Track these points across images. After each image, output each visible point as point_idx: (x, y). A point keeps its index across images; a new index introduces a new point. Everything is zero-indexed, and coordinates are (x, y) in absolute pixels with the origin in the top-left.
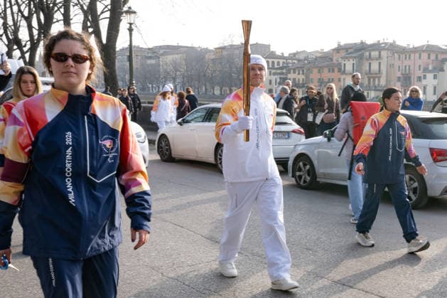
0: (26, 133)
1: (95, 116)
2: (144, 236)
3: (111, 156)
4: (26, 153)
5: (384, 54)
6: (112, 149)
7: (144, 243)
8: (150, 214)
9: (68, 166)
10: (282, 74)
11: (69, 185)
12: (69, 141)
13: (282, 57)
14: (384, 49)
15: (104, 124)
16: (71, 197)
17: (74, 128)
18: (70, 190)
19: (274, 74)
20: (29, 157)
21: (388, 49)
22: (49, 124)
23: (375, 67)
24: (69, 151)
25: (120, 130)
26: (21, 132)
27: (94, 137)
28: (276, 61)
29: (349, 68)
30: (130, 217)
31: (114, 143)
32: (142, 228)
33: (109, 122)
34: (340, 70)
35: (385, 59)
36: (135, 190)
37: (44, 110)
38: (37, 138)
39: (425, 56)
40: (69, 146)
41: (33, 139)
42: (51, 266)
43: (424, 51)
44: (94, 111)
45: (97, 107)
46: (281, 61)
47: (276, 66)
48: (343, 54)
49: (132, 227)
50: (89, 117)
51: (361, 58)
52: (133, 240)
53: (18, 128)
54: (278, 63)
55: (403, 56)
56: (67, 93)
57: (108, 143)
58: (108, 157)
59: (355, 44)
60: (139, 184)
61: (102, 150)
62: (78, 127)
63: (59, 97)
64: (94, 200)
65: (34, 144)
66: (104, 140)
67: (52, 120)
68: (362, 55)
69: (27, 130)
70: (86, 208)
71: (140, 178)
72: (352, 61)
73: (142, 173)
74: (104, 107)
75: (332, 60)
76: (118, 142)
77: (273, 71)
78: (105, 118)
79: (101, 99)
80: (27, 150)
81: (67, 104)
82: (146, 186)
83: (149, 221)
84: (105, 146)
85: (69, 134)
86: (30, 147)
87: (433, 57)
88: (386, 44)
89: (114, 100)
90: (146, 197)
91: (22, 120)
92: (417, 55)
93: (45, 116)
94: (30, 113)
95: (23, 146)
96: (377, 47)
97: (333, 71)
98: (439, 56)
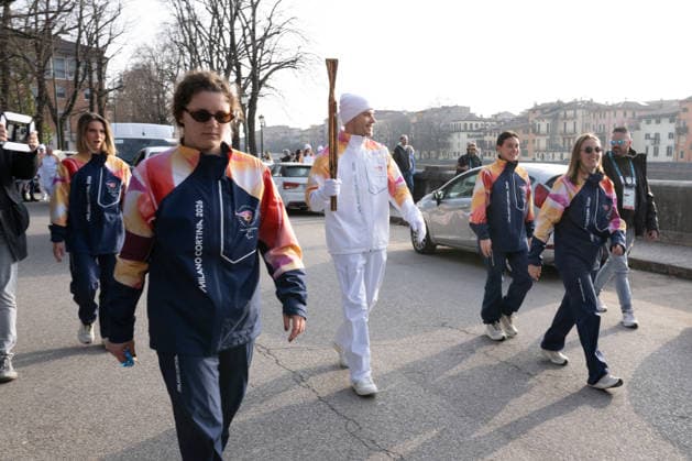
0: (148, 199)
1: (230, 180)
2: (298, 323)
3: (249, 231)
4: (150, 225)
5: (579, 112)
6: (251, 222)
7: (299, 332)
8: (306, 296)
9: (199, 243)
10: (480, 136)
11: (199, 266)
12: (200, 213)
13: (481, 119)
14: (579, 108)
15: (241, 191)
16: (202, 281)
17: (206, 196)
18: (200, 272)
19: (472, 137)
20: (153, 230)
21: (584, 108)
22: (175, 189)
23: (570, 127)
24: (200, 225)
25: (260, 198)
26: (142, 199)
27: (230, 208)
28: (474, 123)
29: (543, 128)
30: (282, 301)
31: (254, 213)
32: (296, 314)
33: (248, 188)
34: (534, 131)
35: (580, 118)
36: (286, 268)
37: (170, 172)
38: (161, 207)
39: (620, 114)
40: (199, 218)
41: (156, 208)
42: (177, 367)
43: (619, 109)
44: (230, 175)
45: (233, 170)
46: (479, 123)
47: (474, 129)
48: (538, 113)
49: (284, 312)
50: (223, 181)
51: (555, 118)
52: (286, 329)
53: (139, 193)
54: (477, 126)
55: (598, 115)
56: (198, 152)
57: (246, 215)
58: (245, 233)
59: (552, 104)
60: (290, 261)
61: (239, 223)
62: (210, 194)
63: (189, 157)
64: (229, 285)
65: (157, 214)
66: (242, 211)
67: (180, 186)
68: (558, 114)
69: (150, 197)
70: (219, 295)
71: (290, 253)
72: (546, 121)
73: (293, 247)
74: (241, 169)
75: (528, 120)
76: (257, 213)
77: (471, 134)
78: (243, 183)
79: (239, 159)
80: (149, 221)
81: (199, 164)
82: (298, 264)
83: (305, 304)
84: (242, 218)
85: (200, 203)
86: (153, 218)
87: (629, 114)
88: (583, 102)
89: (253, 161)
90: (300, 276)
91: (143, 184)
92: (612, 113)
93: (171, 180)
94: (153, 175)
95: (146, 216)
96: (573, 106)
97: (528, 132)
98: (637, 114)
